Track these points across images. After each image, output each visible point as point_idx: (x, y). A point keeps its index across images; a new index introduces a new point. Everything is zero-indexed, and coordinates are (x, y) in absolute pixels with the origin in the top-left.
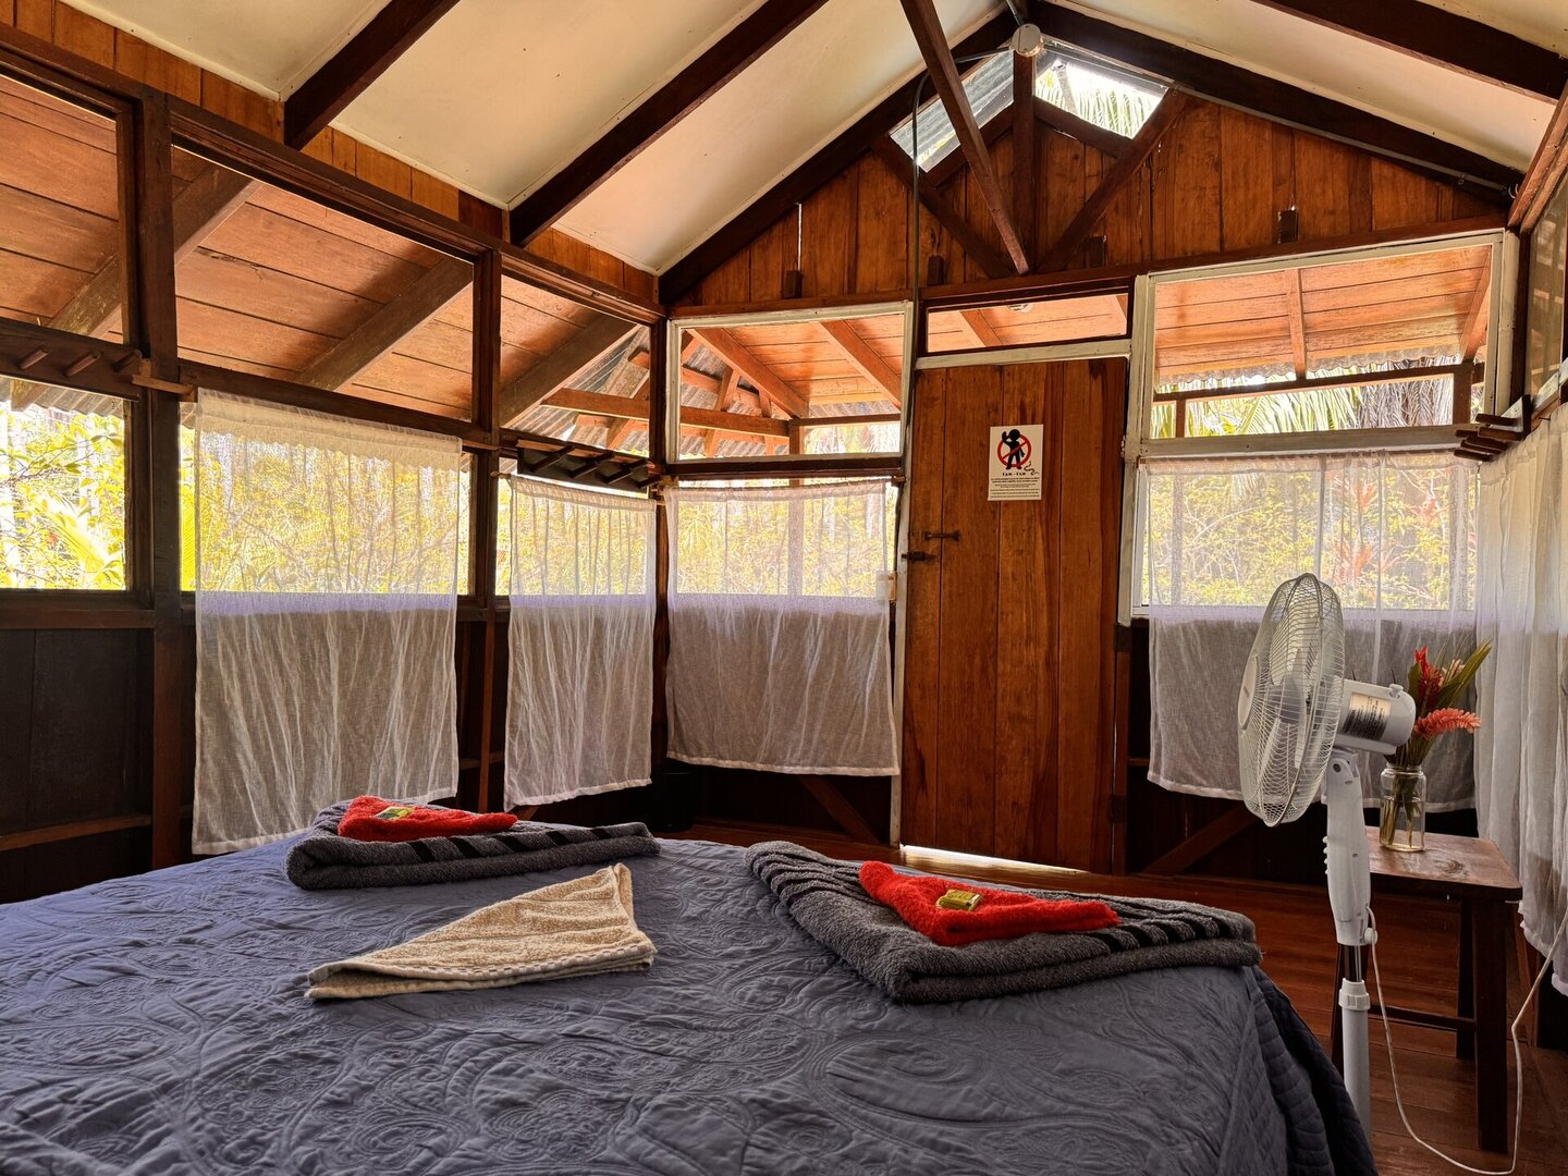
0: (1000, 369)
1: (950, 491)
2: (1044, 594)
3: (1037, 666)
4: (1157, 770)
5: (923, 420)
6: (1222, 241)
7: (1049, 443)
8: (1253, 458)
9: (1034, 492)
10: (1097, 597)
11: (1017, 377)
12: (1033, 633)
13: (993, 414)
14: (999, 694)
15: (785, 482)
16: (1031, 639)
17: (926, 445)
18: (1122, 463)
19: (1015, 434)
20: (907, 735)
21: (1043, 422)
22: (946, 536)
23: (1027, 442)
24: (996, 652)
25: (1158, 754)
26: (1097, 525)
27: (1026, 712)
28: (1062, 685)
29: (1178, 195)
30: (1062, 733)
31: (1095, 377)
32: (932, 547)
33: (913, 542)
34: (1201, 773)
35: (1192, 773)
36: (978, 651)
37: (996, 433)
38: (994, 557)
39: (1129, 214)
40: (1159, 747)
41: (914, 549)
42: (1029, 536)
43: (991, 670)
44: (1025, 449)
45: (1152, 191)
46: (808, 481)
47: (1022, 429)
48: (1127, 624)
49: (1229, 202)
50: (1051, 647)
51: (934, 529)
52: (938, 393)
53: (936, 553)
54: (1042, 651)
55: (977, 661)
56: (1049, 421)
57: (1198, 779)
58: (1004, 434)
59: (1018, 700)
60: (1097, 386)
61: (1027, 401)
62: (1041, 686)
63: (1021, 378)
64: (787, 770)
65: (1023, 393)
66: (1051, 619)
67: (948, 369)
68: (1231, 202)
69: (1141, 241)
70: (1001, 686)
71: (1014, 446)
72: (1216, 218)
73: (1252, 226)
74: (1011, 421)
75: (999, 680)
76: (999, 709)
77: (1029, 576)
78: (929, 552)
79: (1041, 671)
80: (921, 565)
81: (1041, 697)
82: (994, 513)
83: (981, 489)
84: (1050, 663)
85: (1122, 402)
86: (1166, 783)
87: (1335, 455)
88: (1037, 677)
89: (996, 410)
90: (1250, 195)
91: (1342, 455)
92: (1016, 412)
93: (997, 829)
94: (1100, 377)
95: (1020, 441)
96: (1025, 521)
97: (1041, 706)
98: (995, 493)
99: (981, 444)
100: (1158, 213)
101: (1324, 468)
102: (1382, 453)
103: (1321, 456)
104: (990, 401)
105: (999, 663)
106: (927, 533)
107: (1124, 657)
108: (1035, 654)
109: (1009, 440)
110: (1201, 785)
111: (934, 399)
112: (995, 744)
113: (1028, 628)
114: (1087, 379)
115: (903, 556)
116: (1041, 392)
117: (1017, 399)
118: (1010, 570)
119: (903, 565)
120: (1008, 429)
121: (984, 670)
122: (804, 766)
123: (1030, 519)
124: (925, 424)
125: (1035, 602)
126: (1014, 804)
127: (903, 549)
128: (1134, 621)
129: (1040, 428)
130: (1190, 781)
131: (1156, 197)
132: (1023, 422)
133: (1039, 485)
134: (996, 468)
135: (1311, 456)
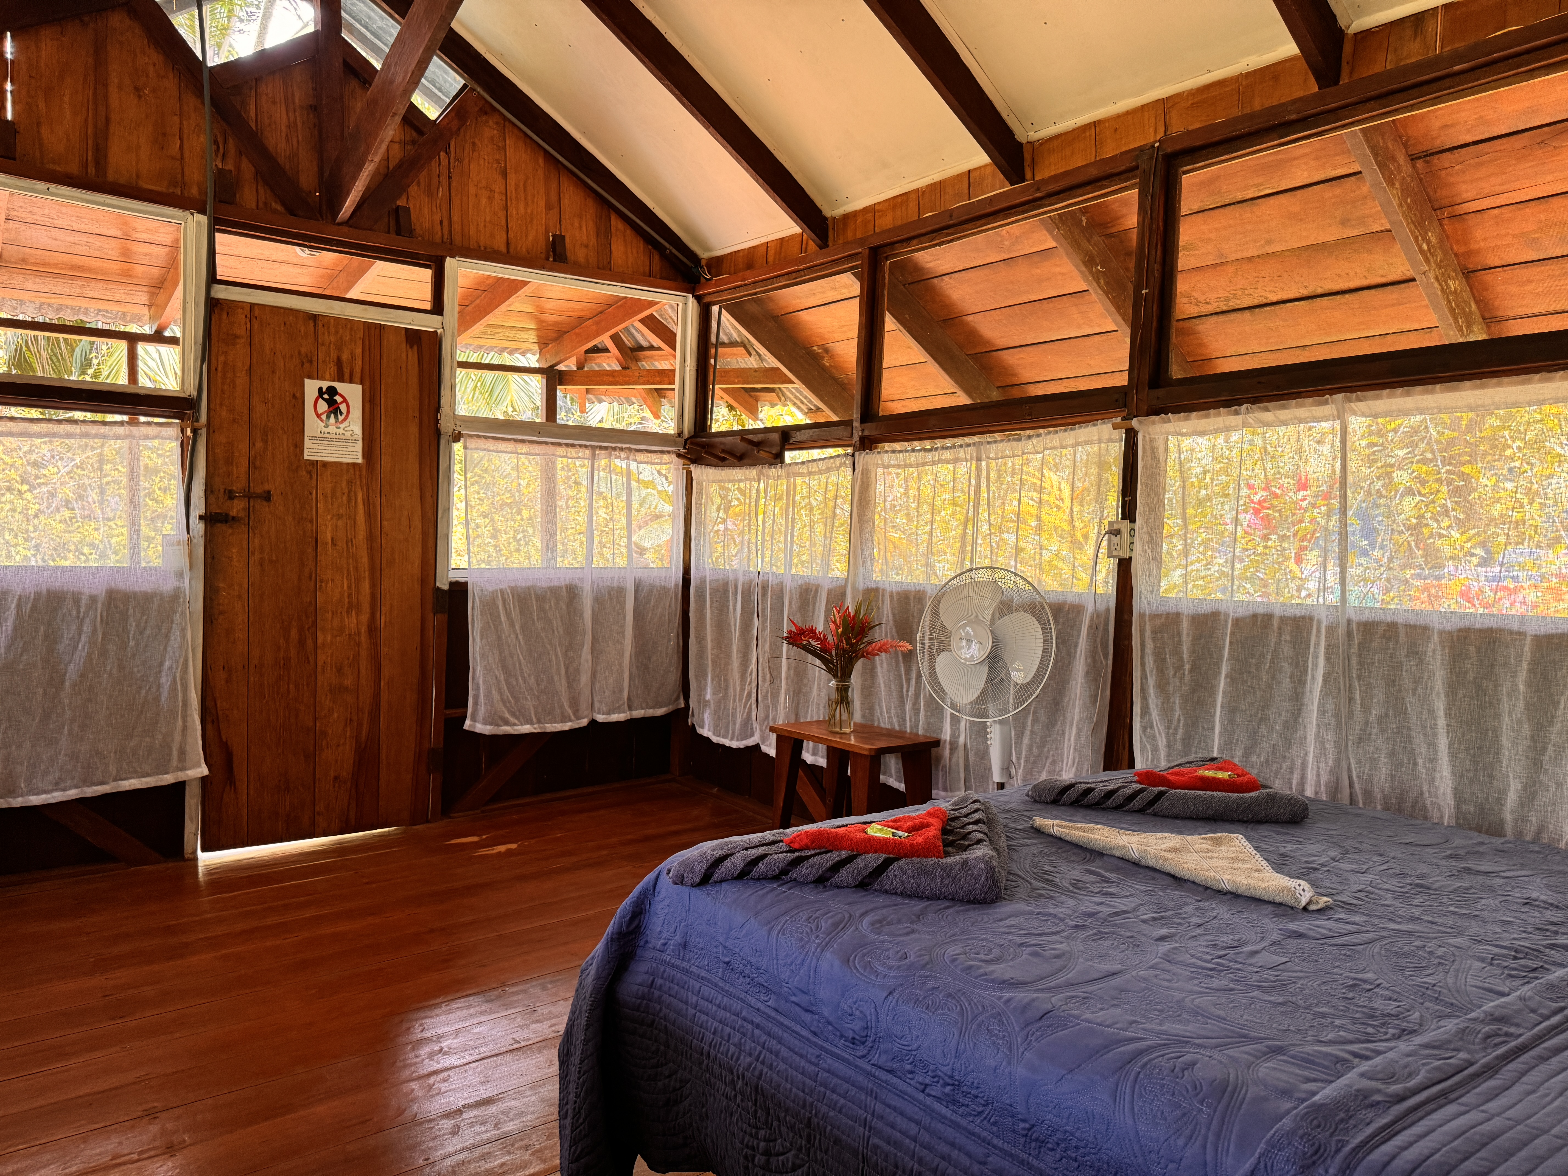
0: (314, 318)
1: (259, 445)
2: (365, 560)
3: (359, 634)
4: (474, 719)
5: (222, 358)
6: (508, 244)
7: (367, 405)
8: (546, 443)
9: (354, 454)
10: (417, 563)
11: (332, 330)
12: (355, 601)
13: (307, 365)
14: (319, 669)
16: (353, 606)
17: (226, 387)
18: (438, 434)
19: (332, 391)
20: (209, 727)
21: (361, 383)
22: (258, 496)
23: (345, 400)
24: (315, 623)
25: (476, 703)
26: (416, 492)
27: (348, 682)
28: (385, 650)
29: (472, 190)
30: (385, 697)
31: (411, 347)
32: (237, 508)
33: (212, 499)
34: (513, 714)
35: (507, 715)
36: (294, 623)
38: (311, 521)
39: (430, 193)
40: (476, 697)
41: (215, 510)
42: (349, 501)
43: (309, 643)
44: (343, 407)
45: (450, 177)
48: (446, 587)
49: (513, 211)
50: (373, 614)
51: (238, 486)
52: (241, 331)
53: (242, 514)
54: (365, 618)
55: (294, 633)
56: (367, 383)
57: (512, 720)
58: (320, 389)
59: (340, 670)
60: (413, 356)
61: (345, 357)
62: (364, 653)
63: (337, 332)
65: (339, 349)
66: (373, 586)
67: (252, 305)
68: (514, 212)
69: (441, 222)
70: (321, 658)
71: (331, 403)
72: (503, 222)
73: (530, 238)
75: (319, 651)
76: (319, 684)
77: (349, 542)
78: (233, 513)
79: (364, 638)
80: (221, 527)
81: (364, 664)
82: (309, 472)
83: (296, 446)
84: (373, 630)
85: (435, 377)
86: (481, 728)
87: (601, 448)
88: (359, 644)
89: (311, 362)
90: (529, 211)
92: (332, 369)
93: (317, 809)
94: (415, 348)
95: (338, 399)
96: (344, 484)
97: (363, 672)
98: (313, 451)
99: (294, 396)
100: (456, 201)
101: (593, 457)
103: (593, 448)
104: (303, 350)
105: (319, 634)
106: (230, 492)
107: (443, 617)
108: (356, 622)
109: (326, 396)
110: (515, 725)
111: (236, 337)
112: (315, 719)
113: (350, 595)
114: (404, 345)
115: (201, 517)
116: (359, 351)
117: (334, 355)
118: (329, 536)
119: (198, 527)
120: (325, 385)
121: (302, 642)
123: (350, 482)
124: (225, 363)
125: (356, 569)
126: (336, 778)
127: (198, 507)
128: (453, 585)
129: (359, 388)
130: (507, 723)
131: (454, 184)
132: (341, 379)
133: (359, 446)
134: (313, 425)
135: (586, 446)
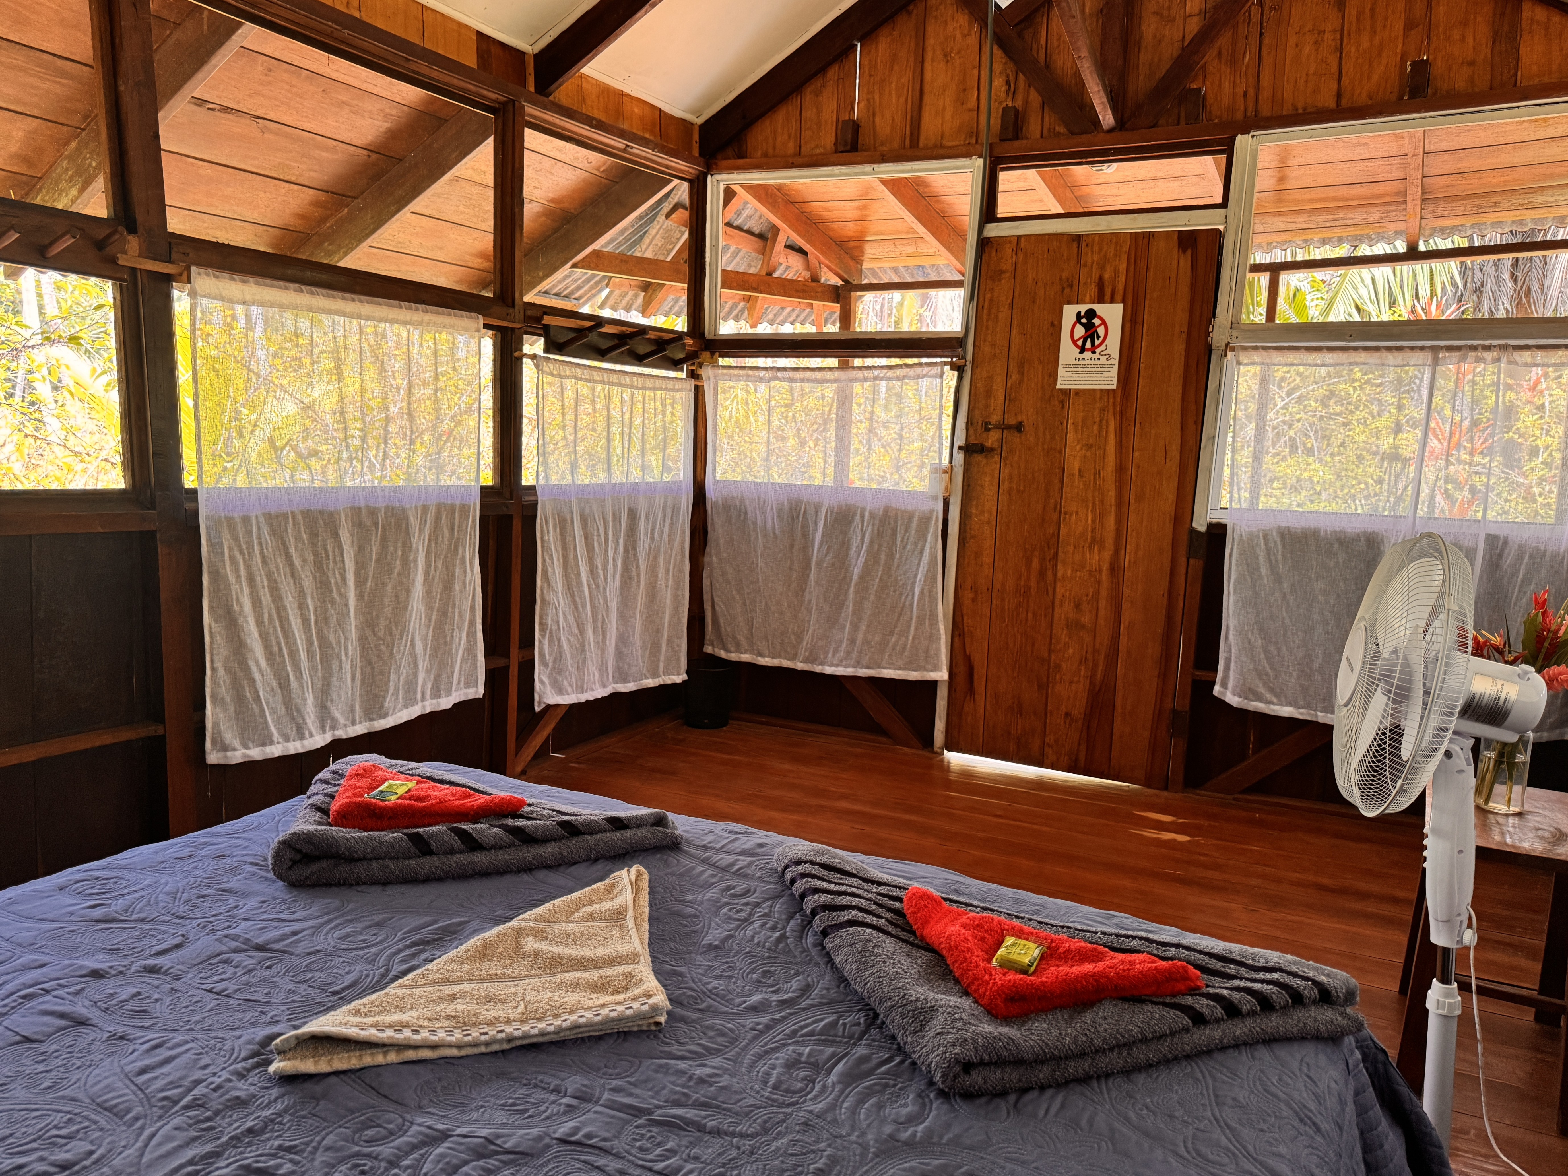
0: (1077, 239)
1: (1015, 377)
2: (1112, 494)
3: (1100, 571)
4: (1224, 685)
5: (988, 296)
6: (1339, 95)
7: (1128, 325)
8: (1355, 349)
9: (1109, 379)
10: (1172, 497)
11: (1096, 248)
12: (1098, 536)
13: (1067, 291)
14: (1057, 602)
15: (833, 362)
16: (1096, 542)
17: (990, 323)
18: (1209, 350)
19: (1091, 314)
20: (956, 639)
21: (1123, 301)
22: (1009, 427)
23: (1104, 323)
24: (1056, 555)
25: (1227, 668)
26: (1177, 418)
27: (1086, 619)
28: (1127, 592)
29: (1292, 40)
30: (1123, 640)
31: (1184, 252)
32: (992, 439)
33: (971, 432)
34: (1272, 690)
35: (1261, 689)
36: (1037, 553)
37: (1070, 312)
38: (1060, 452)
39: (1234, 62)
40: (1228, 661)
41: (973, 441)
42: (1100, 430)
43: (1049, 573)
44: (1101, 331)
45: (1261, 34)
46: (857, 362)
47: (1099, 308)
48: (1203, 529)
49: (1351, 49)
50: (1116, 552)
51: (995, 418)
52: (1007, 266)
53: (996, 445)
54: (1107, 555)
55: (1035, 563)
56: (1130, 301)
57: (1269, 696)
58: (1079, 314)
59: (1078, 606)
60: (1185, 262)
61: (1107, 276)
62: (1104, 593)
63: (1101, 249)
64: (829, 670)
65: (1102, 268)
66: (1119, 521)
67: (1019, 237)
68: (1353, 50)
69: (1245, 94)
70: (1060, 590)
71: (1090, 328)
72: (1334, 68)
73: (1375, 77)
74: (1087, 299)
75: (1059, 585)
76: (1056, 616)
77: (1097, 473)
78: (989, 444)
79: (1105, 577)
80: (978, 458)
81: (1103, 604)
82: (1062, 402)
83: (1050, 375)
84: (1115, 568)
85: (1212, 284)
86: (1233, 700)
87: (1450, 349)
88: (1099, 582)
89: (1071, 286)
90: (1377, 41)
91: (1458, 348)
92: (1093, 290)
93: (1047, 740)
94: (1189, 252)
95: (1096, 321)
96: (1096, 413)
97: (1102, 613)
98: (1066, 379)
99: (1052, 325)
100: (1267, 60)
101: (1436, 362)
102: (1504, 347)
103: (1433, 348)
104: (1065, 275)
105: (1060, 566)
106: (987, 424)
107: (1197, 564)
108: (1099, 559)
109: (1084, 321)
110: (1271, 703)
111: (1002, 272)
112: (1050, 651)
113: (1093, 530)
114: (1175, 250)
115: (960, 448)
116: (1123, 267)
117: (1095, 276)
118: (1077, 466)
119: (959, 457)
120: (1083, 308)
121: (1042, 574)
122: (846, 667)
123: (1102, 410)
124: (991, 300)
125: (1102, 502)
126: (1067, 714)
127: (960, 441)
128: (1211, 526)
129: (1120, 306)
130: (1259, 698)
131: (1266, 41)
132: (1101, 300)
133: (1114, 372)
134: (1068, 352)
135: (1422, 348)
